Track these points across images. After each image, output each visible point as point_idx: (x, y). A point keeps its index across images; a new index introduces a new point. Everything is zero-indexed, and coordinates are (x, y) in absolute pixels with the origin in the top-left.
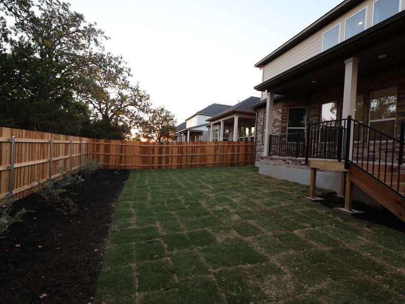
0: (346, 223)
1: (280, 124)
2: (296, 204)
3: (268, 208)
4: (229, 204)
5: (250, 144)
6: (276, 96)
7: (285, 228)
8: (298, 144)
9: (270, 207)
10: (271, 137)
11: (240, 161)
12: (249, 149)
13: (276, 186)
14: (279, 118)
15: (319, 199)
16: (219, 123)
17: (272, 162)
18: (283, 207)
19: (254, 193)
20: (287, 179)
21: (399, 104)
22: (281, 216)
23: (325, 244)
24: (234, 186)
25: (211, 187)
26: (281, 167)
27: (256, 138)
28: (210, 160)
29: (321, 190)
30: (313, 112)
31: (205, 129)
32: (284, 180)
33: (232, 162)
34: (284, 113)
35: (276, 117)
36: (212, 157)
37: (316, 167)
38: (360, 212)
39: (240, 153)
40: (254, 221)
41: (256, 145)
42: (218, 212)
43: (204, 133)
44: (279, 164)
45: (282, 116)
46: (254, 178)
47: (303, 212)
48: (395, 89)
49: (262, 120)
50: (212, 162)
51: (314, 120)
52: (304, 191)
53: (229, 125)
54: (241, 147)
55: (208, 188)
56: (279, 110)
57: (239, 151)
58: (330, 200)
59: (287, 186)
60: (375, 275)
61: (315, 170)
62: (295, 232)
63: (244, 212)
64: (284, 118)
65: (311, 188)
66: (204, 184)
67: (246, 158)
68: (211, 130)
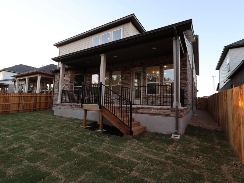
0: (99, 137)
1: (69, 83)
2: (75, 131)
3: (56, 138)
4: (25, 141)
5: (49, 95)
6: (66, 66)
7: (66, 148)
8: (78, 95)
9: (58, 137)
10: (62, 91)
11: (41, 107)
12: (49, 99)
13: (64, 122)
14: (69, 80)
15: (88, 126)
16: (25, 80)
17: (63, 107)
18: (67, 135)
19: (48, 129)
20: (72, 117)
21: (122, 79)
22: (64, 141)
23: (87, 152)
24: (32, 126)
25: (11, 130)
26: (69, 109)
27: (54, 91)
28: (14, 108)
29: (90, 121)
30: (87, 78)
31: (11, 83)
32: (70, 118)
33: (35, 108)
34: (72, 77)
35: (67, 79)
36: (16, 106)
37: (86, 109)
38: (106, 130)
40: (44, 150)
41: (53, 96)
42: (14, 149)
43: (9, 86)
44: (67, 108)
45: (71, 79)
46: (50, 118)
47: (78, 136)
48: (120, 72)
49: (58, 80)
50: (15, 109)
51: (88, 82)
52: (81, 123)
53: (33, 81)
54: (42, 98)
55: (7, 131)
56: (69, 75)
57: (40, 100)
58: (93, 126)
59: (71, 121)
60: (108, 161)
61: (86, 111)
62: (72, 150)
63: (37, 145)
64: (71, 80)
65: (84, 121)
66: (3, 128)
67: (46, 105)
68: (16, 84)
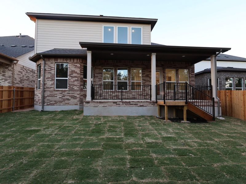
39: (4, 98)
